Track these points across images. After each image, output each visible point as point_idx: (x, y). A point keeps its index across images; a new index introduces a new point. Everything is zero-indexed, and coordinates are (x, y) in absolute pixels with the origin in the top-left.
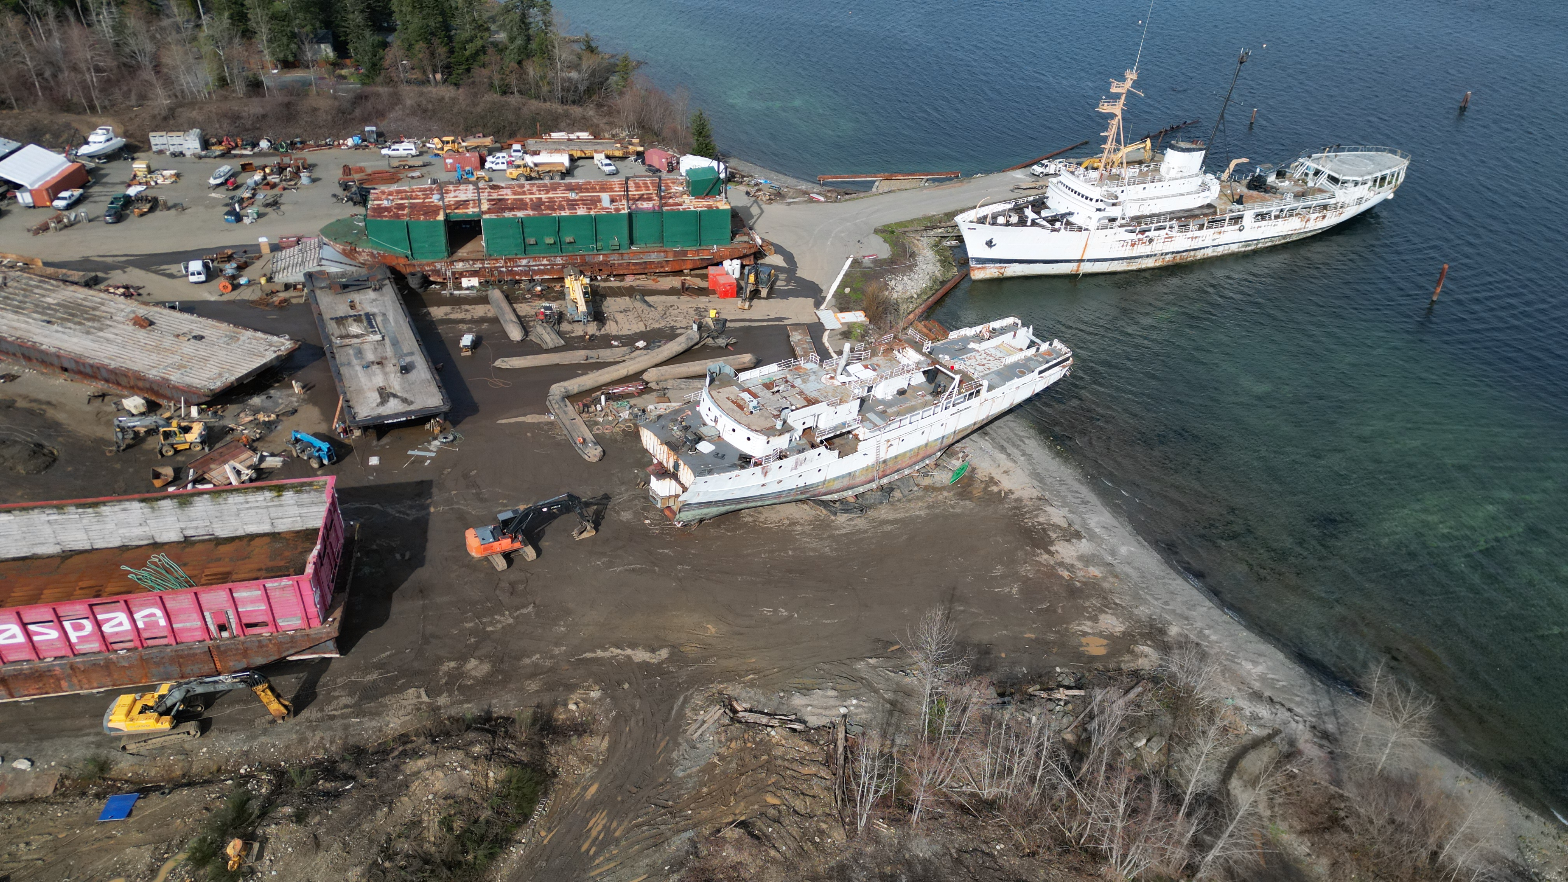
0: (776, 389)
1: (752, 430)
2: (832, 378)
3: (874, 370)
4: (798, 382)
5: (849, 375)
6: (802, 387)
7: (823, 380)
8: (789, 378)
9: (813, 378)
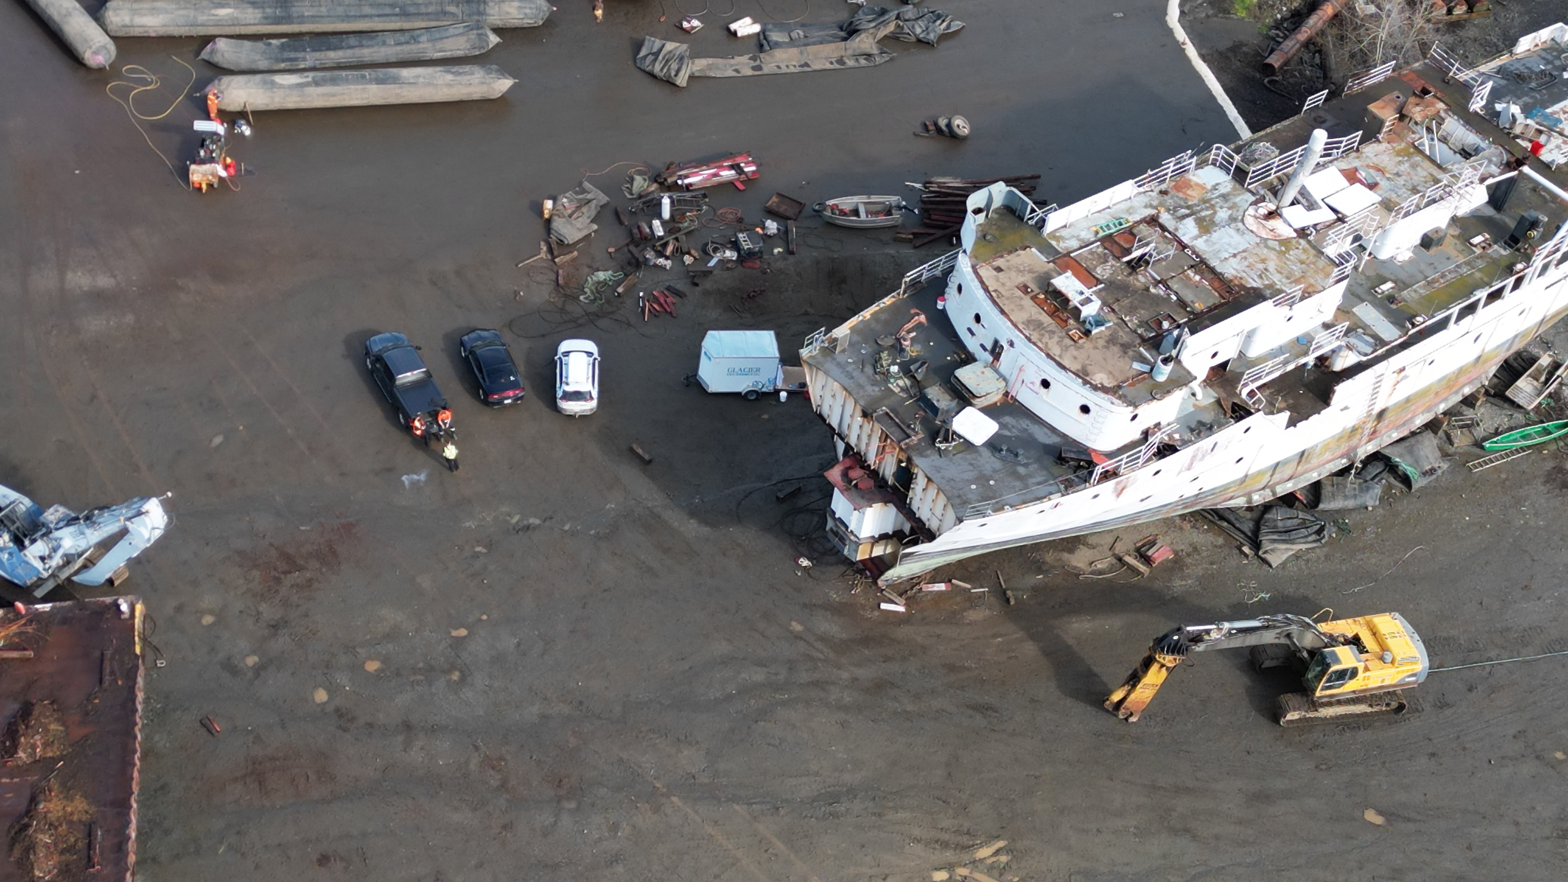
0: (1136, 254)
1: (1095, 388)
2: (1271, 215)
3: (1372, 186)
4: (1188, 231)
5: (1311, 206)
6: (1200, 245)
7: (1250, 221)
8: (1165, 218)
9: (1223, 214)
